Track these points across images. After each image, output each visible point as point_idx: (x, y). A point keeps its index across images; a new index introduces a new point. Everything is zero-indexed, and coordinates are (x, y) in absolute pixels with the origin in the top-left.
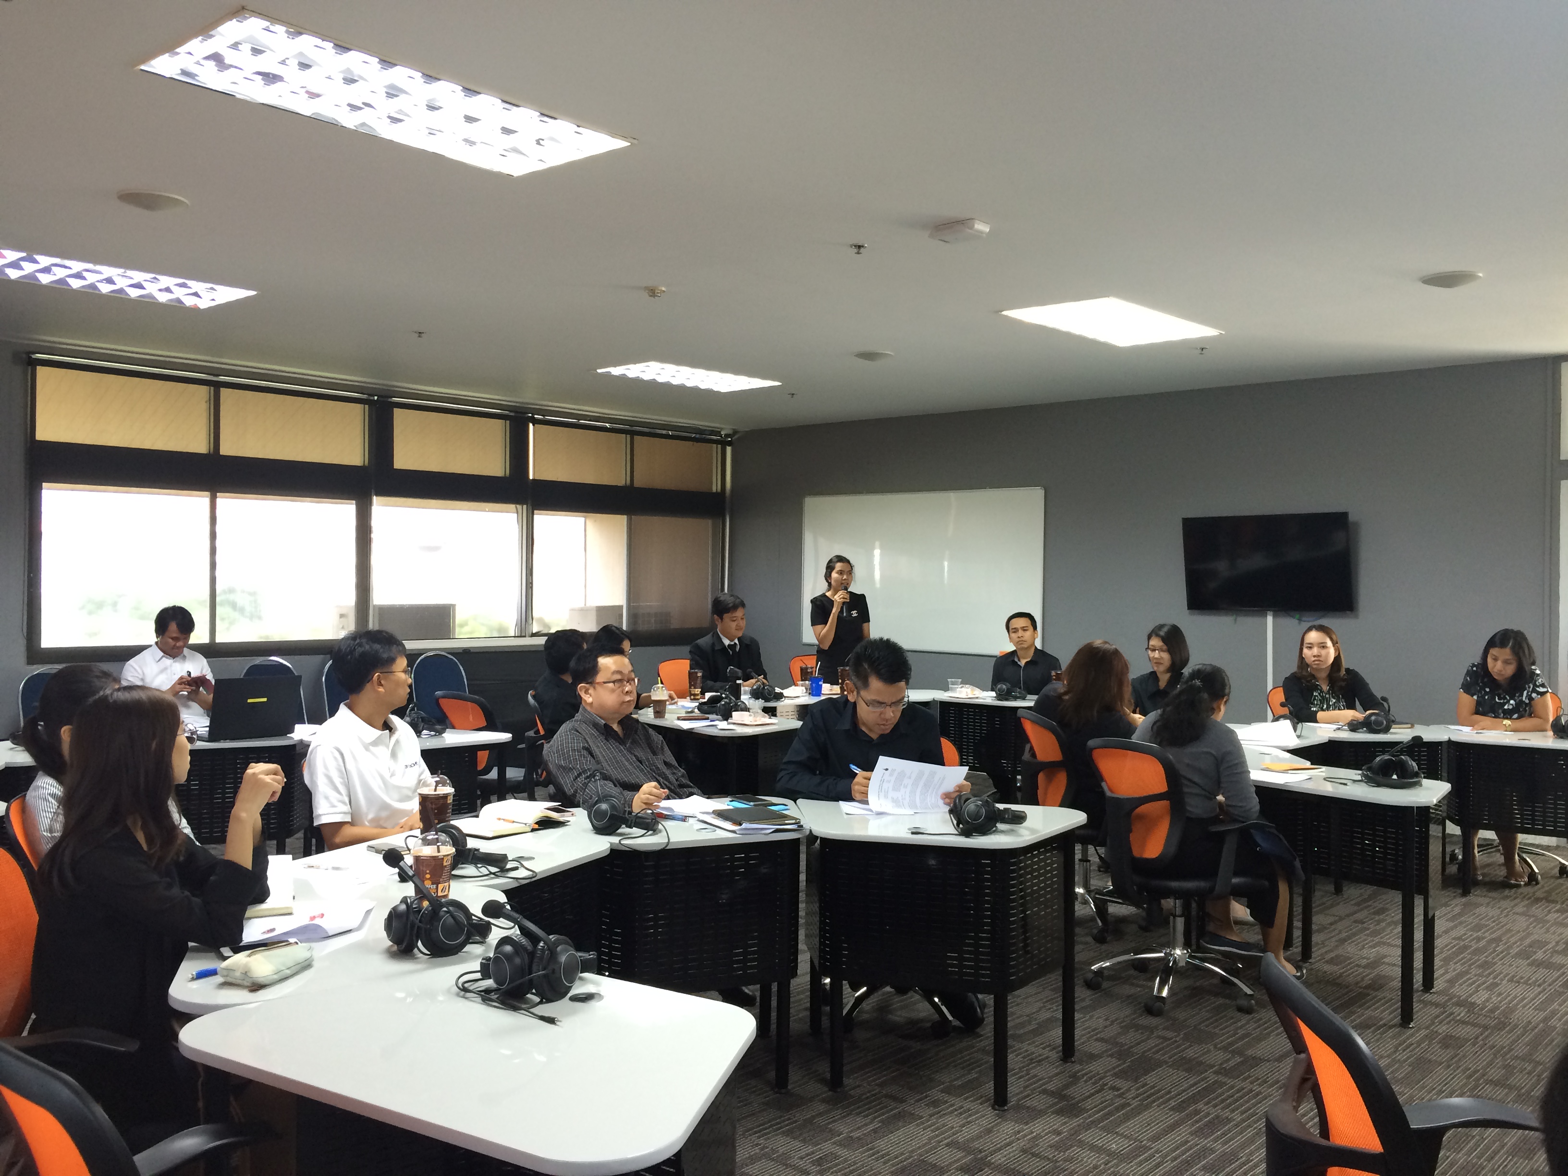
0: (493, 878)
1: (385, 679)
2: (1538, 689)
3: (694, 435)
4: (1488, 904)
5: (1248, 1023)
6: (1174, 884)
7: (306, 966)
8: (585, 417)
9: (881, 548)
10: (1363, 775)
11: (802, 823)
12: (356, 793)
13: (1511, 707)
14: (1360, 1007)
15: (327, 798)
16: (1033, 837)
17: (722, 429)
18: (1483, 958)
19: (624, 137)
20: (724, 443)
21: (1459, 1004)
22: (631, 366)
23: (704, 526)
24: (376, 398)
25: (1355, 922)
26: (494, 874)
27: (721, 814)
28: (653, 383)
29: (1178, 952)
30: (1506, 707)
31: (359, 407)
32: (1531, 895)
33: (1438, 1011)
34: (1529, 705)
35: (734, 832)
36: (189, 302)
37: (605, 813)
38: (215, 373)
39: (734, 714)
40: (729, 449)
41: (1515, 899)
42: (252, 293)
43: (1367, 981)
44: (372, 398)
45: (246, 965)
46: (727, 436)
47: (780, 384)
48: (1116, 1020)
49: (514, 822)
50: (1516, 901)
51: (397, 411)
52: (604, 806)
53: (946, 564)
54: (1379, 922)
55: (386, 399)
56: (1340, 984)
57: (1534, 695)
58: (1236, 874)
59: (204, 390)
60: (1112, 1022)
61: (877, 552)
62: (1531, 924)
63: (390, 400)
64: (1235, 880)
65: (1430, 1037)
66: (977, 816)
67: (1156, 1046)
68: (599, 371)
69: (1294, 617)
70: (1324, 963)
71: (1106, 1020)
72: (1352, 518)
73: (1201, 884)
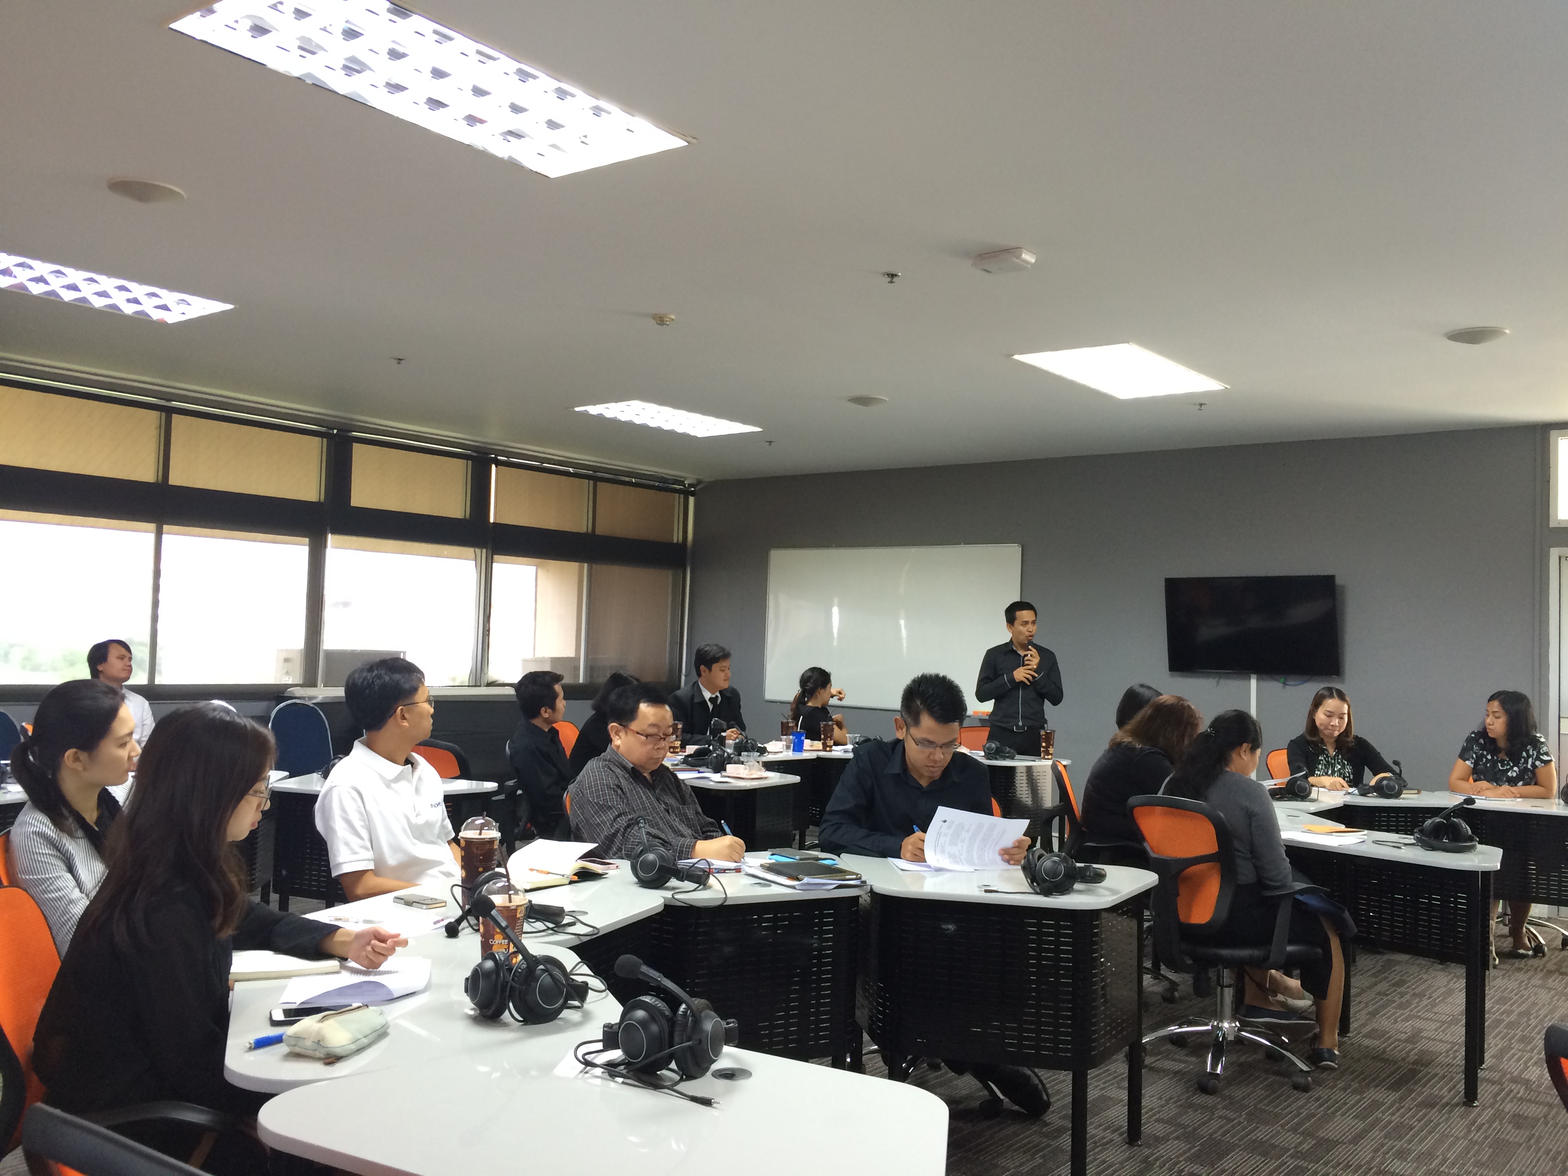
0: (552, 934)
1: (408, 712)
2: (1541, 757)
3: (657, 484)
4: (1504, 975)
5: (1307, 1102)
6: (1225, 952)
7: (381, 1034)
8: (549, 461)
9: (839, 606)
10: (1417, 839)
11: (863, 879)
12: (378, 838)
13: (1514, 775)
14: (1416, 1083)
15: (347, 844)
16: (1114, 897)
17: (686, 478)
18: (1519, 1033)
19: (682, 135)
20: (686, 493)
21: (1514, 1080)
22: (612, 405)
23: (666, 577)
24: (335, 431)
25: (1379, 994)
26: (552, 929)
27: (771, 868)
28: (630, 425)
29: (1226, 1025)
30: (1509, 774)
31: (316, 440)
32: (1541, 967)
33: (1496, 1088)
34: (1533, 772)
35: (793, 887)
36: (157, 315)
37: (652, 864)
38: (167, 398)
39: (729, 767)
40: (691, 500)
41: (1528, 971)
42: (229, 307)
43: (1412, 1057)
44: (331, 431)
45: (319, 1032)
46: (690, 485)
47: (761, 430)
48: (1170, 1099)
49: (549, 873)
50: (1530, 974)
51: (356, 447)
52: (651, 857)
53: (902, 622)
54: (1402, 995)
55: (344, 434)
56: (1388, 1059)
57: (1538, 763)
58: (1290, 942)
59: (154, 415)
60: (1167, 1101)
61: (835, 610)
62: (1553, 997)
63: (349, 434)
64: (1289, 948)
65: (1499, 1115)
66: (1054, 873)
67: (1221, 1127)
68: (577, 409)
69: (1278, 681)
70: (1363, 1036)
71: (1160, 1098)
72: (1338, 581)
73: (1256, 953)
